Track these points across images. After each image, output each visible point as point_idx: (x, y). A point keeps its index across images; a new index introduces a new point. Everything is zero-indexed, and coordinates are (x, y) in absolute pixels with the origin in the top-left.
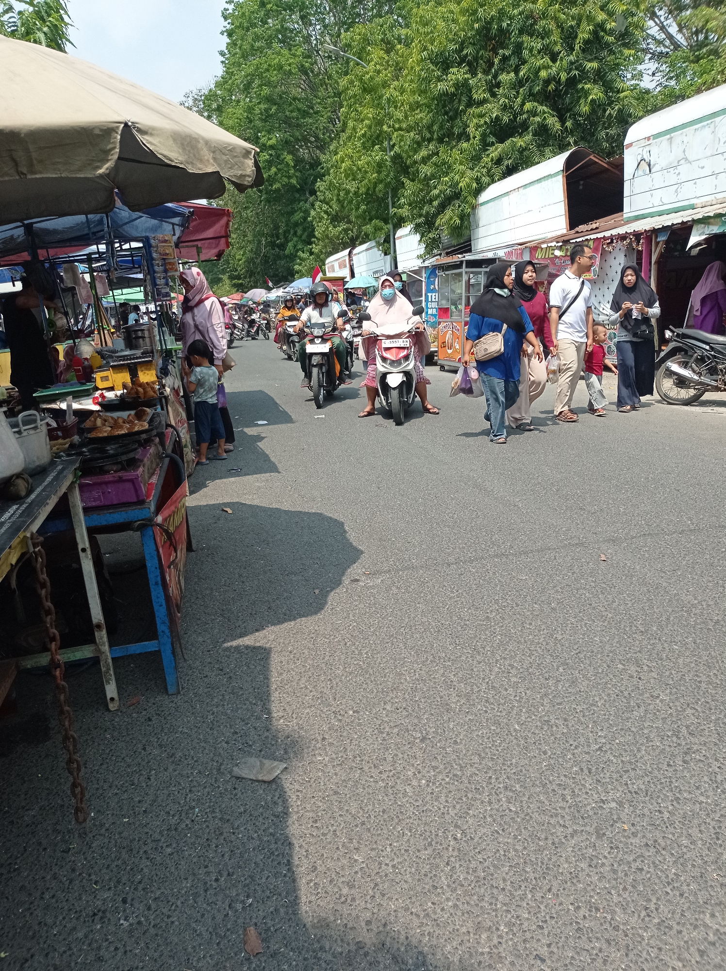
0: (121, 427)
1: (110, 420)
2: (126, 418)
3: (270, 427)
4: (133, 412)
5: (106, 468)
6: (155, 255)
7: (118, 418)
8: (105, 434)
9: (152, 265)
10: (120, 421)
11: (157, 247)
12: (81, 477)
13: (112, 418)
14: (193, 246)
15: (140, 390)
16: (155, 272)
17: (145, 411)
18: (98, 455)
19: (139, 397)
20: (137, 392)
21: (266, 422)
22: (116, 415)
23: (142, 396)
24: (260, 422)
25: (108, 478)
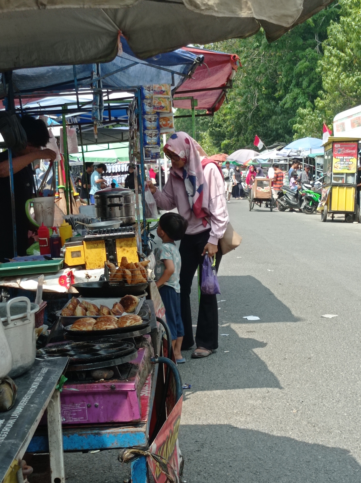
0: (108, 320)
1: (92, 309)
2: (111, 307)
3: (264, 325)
4: (118, 300)
5: (96, 374)
6: (147, 108)
7: (102, 306)
8: (90, 328)
9: (144, 120)
10: (105, 311)
11: (151, 98)
12: (66, 383)
13: (95, 306)
14: (188, 98)
15: (128, 272)
16: (145, 128)
17: (133, 299)
18: (86, 356)
19: (126, 282)
20: (124, 276)
21: (257, 318)
22: (98, 302)
23: (129, 280)
24: (250, 318)
25: (97, 387)
